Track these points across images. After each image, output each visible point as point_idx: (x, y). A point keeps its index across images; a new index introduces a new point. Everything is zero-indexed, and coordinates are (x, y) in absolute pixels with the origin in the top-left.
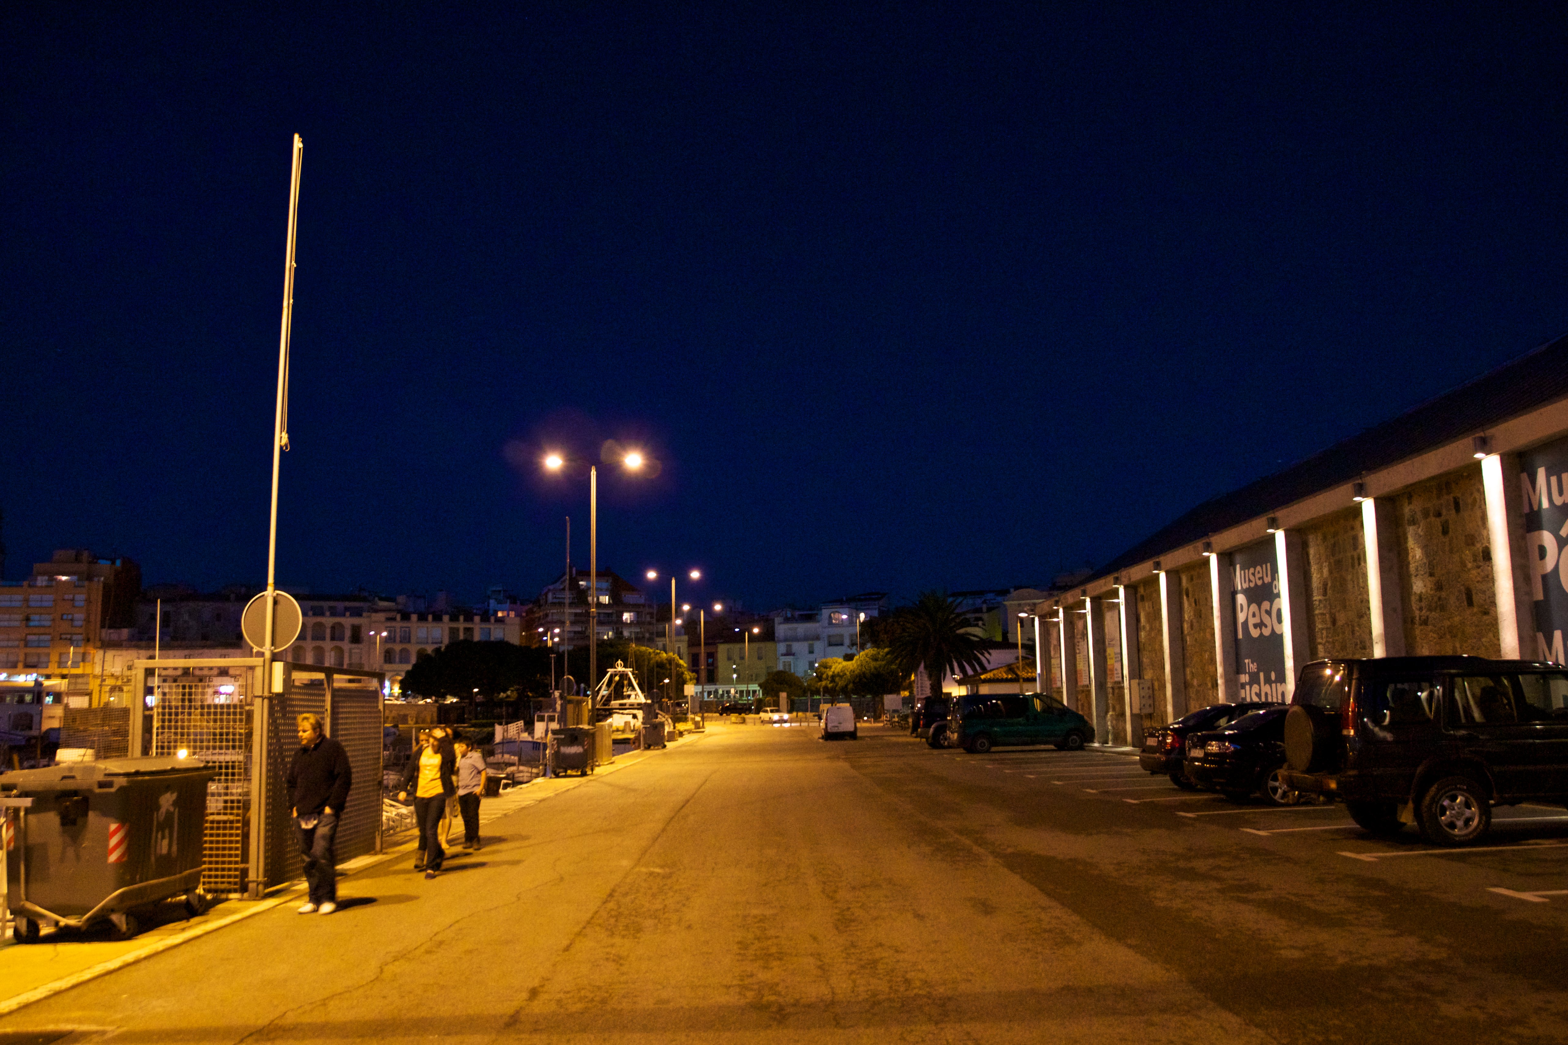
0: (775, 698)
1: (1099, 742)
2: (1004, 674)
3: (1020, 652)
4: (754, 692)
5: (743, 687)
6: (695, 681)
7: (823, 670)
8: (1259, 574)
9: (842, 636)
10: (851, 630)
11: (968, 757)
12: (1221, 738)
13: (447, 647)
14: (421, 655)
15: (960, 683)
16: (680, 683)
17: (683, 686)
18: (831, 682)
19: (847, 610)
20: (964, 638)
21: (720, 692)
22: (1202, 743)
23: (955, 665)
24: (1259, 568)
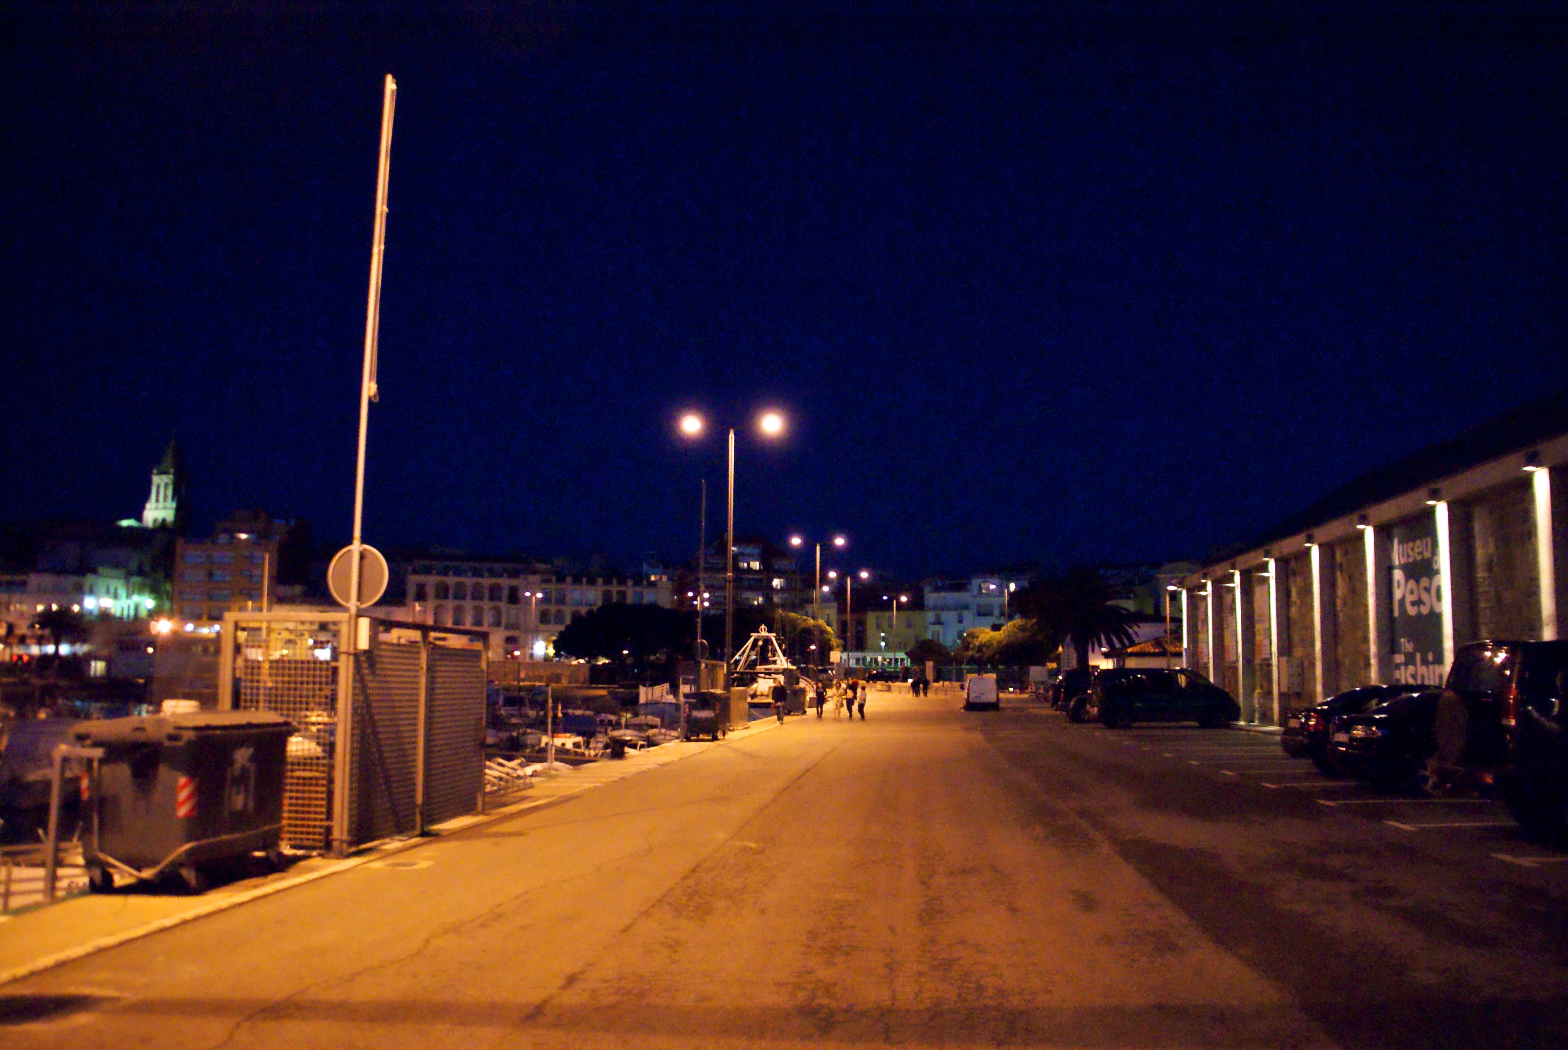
0: (921, 667)
1: (1245, 721)
2: (1151, 648)
3: (1168, 626)
4: (902, 660)
5: (891, 655)
6: (842, 649)
7: (970, 639)
8: (1417, 550)
9: (992, 605)
10: (1000, 600)
11: (1108, 733)
12: (1368, 722)
13: (600, 609)
14: (576, 616)
15: (1106, 656)
16: (825, 649)
17: (829, 653)
18: (977, 652)
19: (996, 580)
20: (1116, 610)
21: (868, 659)
22: (1347, 727)
23: (1103, 637)
24: (1418, 542)
